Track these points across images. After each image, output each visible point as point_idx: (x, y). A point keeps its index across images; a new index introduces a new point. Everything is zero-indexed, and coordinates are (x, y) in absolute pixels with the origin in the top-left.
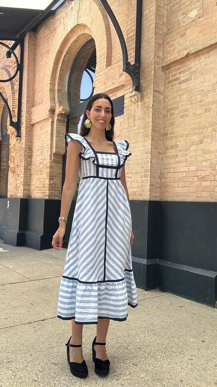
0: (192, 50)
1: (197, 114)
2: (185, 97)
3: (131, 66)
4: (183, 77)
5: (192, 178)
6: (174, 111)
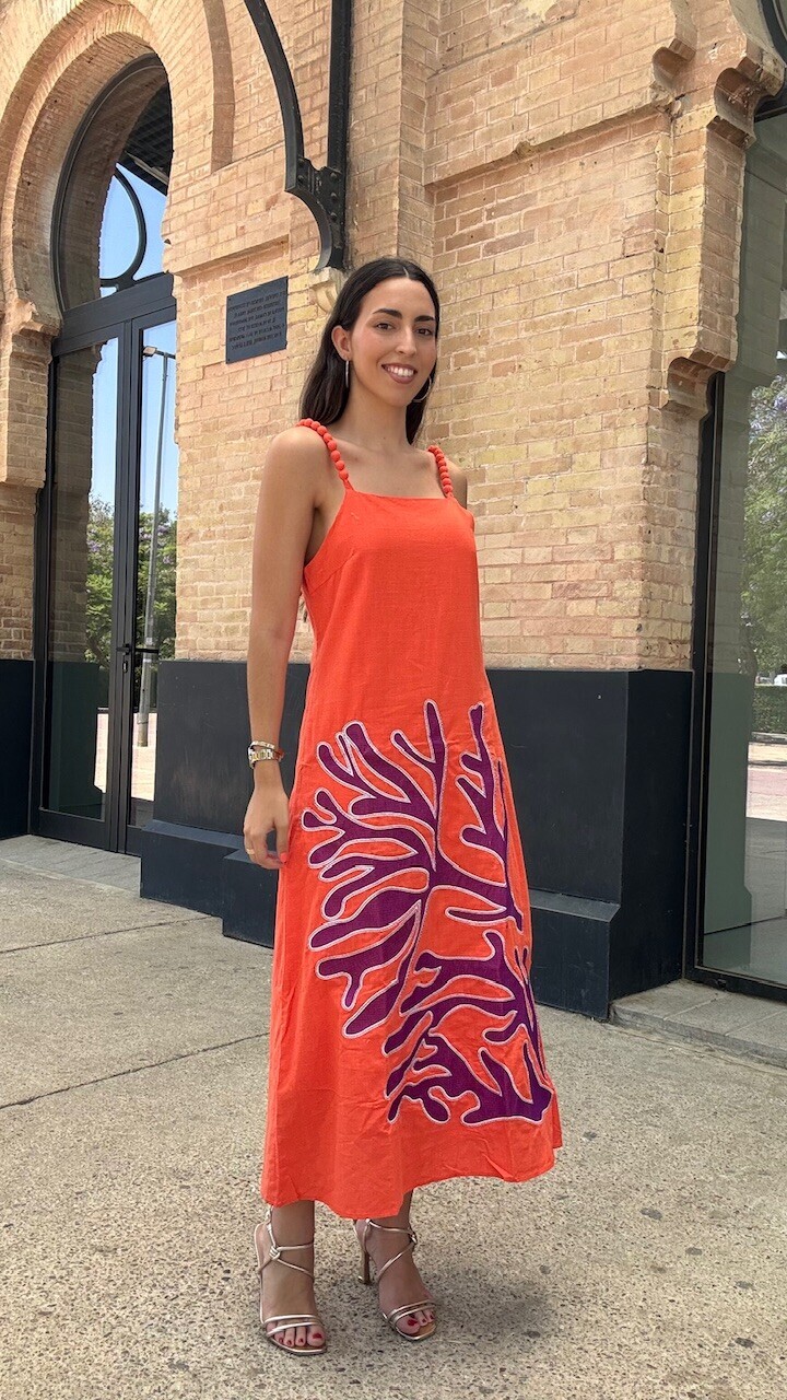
0: (537, 133)
1: (553, 364)
2: (509, 301)
3: (315, 175)
4: (504, 227)
5: (534, 588)
6: (471, 351)
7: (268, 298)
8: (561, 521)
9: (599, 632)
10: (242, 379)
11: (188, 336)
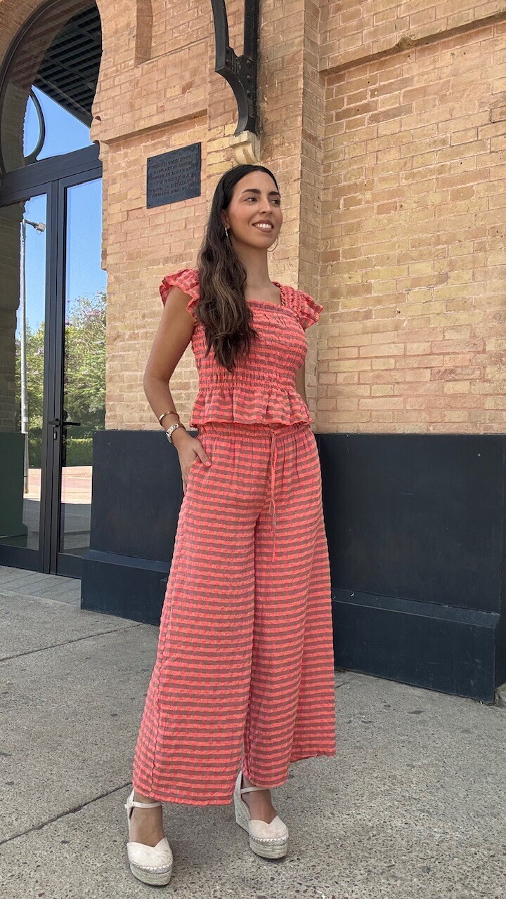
0: (416, 31)
1: (430, 204)
2: (391, 157)
3: (237, 60)
4: (384, 103)
5: (416, 373)
6: (359, 195)
7: (182, 159)
8: (439, 322)
9: (475, 405)
10: (161, 220)
11: (114, 190)
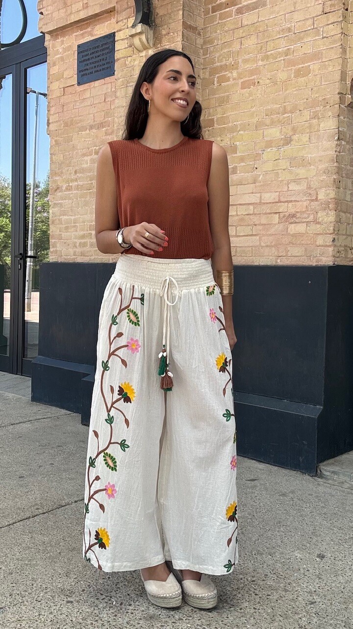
1: (279, 80)
2: (251, 43)
5: (268, 218)
6: (228, 74)
7: (102, 45)
8: (284, 176)
9: (310, 242)
10: (87, 95)
11: (55, 70)
